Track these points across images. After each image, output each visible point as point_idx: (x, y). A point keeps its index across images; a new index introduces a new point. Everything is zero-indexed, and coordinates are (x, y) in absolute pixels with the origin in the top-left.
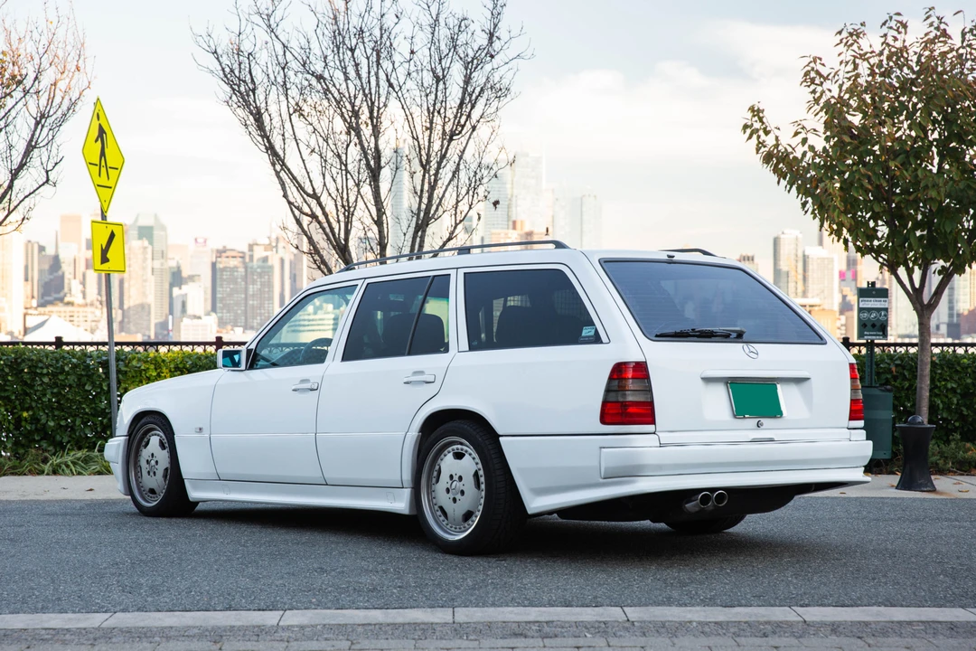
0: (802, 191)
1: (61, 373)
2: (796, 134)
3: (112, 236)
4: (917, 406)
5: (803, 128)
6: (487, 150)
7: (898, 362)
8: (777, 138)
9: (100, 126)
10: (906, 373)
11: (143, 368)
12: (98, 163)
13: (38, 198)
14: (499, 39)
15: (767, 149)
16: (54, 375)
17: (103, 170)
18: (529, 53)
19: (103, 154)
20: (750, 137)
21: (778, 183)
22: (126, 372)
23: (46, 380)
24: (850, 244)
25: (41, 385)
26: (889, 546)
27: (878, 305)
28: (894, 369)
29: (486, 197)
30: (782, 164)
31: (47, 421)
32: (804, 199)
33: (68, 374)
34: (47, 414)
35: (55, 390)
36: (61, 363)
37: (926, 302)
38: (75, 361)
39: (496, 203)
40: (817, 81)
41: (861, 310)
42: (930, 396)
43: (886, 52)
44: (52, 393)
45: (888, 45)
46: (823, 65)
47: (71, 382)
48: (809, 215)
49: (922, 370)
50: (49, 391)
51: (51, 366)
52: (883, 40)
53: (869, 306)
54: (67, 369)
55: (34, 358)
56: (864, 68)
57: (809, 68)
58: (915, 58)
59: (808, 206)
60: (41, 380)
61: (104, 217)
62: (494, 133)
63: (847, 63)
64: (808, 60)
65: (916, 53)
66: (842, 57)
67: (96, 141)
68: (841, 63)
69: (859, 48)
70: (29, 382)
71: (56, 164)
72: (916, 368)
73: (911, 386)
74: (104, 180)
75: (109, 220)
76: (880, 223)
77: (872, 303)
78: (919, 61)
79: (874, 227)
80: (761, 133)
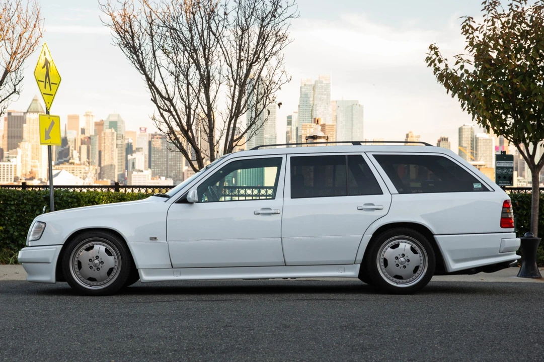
0: (462, 97)
1: (22, 204)
2: (457, 63)
3: (53, 123)
4: (531, 225)
5: (461, 59)
6: (275, 73)
7: (520, 199)
8: (446, 65)
9: (46, 59)
10: (525, 207)
11: (69, 201)
12: (44, 80)
13: (10, 101)
14: (281, 7)
15: (440, 72)
16: (18, 205)
17: (48, 85)
18: (297, 14)
19: (47, 75)
20: (430, 65)
21: (448, 92)
22: (60, 203)
23: (13, 208)
24: (491, 129)
25: (10, 211)
26: (505, 321)
27: (508, 165)
28: (517, 203)
29: (274, 100)
30: (449, 81)
31: (14, 232)
32: (463, 102)
33: (26, 204)
34: (14, 228)
35: (18, 214)
36: (22, 198)
37: (536, 163)
38: (30, 197)
39: (280, 104)
40: (470, 32)
41: (497, 168)
42: (539, 220)
43: (512, 14)
44: (17, 216)
45: (513, 10)
46: (474, 22)
47: (28, 209)
48: (466, 112)
49: (534, 204)
50: (15, 215)
51: (16, 199)
52: (510, 7)
53: (502, 166)
54: (25, 201)
55: (7, 195)
56: (498, 24)
57: (465, 24)
58: (529, 18)
59: (465, 105)
60: (10, 208)
61: (48, 113)
62: (280, 63)
63: (488, 21)
64: (465, 19)
65: (529, 15)
66: (486, 17)
67: (43, 67)
68: (485, 21)
69: (495, 12)
70: (3, 209)
71: (20, 81)
72: (531, 203)
73: (527, 213)
74: (47, 91)
75: (50, 114)
76: (509, 116)
77: (504, 164)
78: (531, 21)
79: (505, 119)
80: (437, 62)
